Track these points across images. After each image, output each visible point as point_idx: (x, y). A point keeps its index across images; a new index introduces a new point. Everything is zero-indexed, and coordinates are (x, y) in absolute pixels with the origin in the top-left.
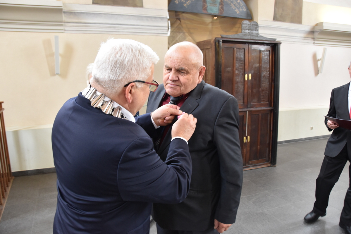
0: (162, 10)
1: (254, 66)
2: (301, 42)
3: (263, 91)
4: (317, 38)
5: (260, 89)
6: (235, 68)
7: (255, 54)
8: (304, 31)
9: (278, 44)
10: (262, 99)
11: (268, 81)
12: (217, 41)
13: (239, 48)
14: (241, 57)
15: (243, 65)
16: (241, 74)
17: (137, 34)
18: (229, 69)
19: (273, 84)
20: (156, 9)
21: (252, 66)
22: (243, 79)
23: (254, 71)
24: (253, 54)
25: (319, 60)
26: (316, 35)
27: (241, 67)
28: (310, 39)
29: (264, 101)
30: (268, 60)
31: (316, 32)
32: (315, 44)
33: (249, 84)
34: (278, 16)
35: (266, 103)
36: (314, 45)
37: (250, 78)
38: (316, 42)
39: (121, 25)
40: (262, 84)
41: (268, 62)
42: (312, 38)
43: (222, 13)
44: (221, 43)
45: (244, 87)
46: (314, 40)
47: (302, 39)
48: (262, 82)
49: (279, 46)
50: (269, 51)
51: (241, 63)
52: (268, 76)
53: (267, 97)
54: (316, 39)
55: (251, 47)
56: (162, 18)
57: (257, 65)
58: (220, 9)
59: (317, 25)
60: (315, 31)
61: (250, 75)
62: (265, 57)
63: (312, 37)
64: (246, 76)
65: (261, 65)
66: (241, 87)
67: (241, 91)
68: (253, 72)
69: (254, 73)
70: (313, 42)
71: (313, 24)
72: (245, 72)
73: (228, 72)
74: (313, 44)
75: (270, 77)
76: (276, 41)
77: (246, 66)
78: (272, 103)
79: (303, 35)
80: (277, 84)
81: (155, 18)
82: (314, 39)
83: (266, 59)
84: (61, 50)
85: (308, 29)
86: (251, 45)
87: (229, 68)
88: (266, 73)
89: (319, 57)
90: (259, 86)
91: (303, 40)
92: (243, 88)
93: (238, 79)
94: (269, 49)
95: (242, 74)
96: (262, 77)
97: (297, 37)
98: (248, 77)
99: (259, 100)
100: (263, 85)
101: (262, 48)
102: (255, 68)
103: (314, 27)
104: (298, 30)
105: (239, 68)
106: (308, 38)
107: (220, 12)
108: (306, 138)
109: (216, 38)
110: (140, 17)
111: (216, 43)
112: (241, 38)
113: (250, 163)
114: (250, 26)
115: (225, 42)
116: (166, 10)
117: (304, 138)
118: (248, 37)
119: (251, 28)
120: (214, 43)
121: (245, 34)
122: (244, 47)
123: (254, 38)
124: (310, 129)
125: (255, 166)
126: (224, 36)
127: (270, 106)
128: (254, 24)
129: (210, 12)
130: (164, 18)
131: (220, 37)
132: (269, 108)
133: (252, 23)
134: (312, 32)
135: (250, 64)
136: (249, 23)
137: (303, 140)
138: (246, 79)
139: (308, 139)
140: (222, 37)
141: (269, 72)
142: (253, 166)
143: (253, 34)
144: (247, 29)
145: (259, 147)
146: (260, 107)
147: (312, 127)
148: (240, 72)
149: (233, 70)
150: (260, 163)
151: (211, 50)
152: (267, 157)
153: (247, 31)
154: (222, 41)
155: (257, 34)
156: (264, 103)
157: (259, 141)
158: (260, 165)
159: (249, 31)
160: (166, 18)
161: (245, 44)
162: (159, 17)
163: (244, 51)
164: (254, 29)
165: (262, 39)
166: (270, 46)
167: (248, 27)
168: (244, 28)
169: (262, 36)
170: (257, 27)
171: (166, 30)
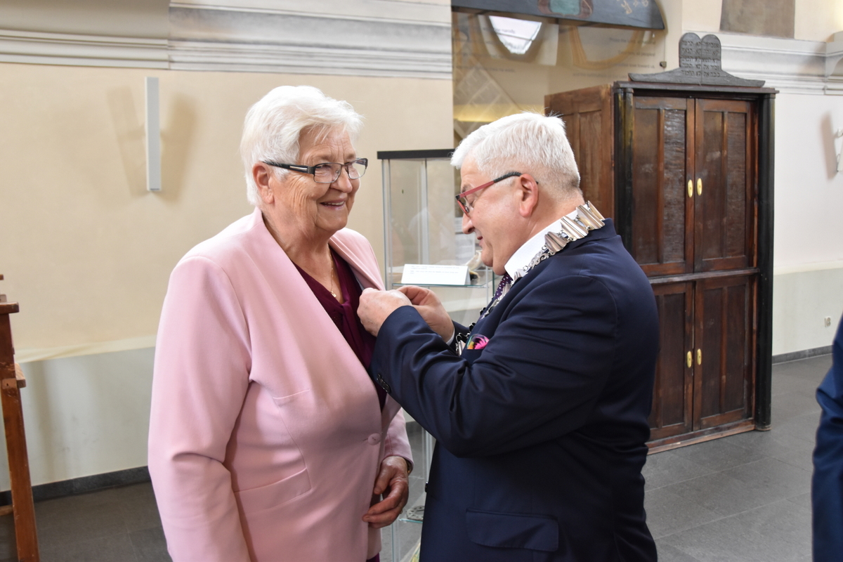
0: (436, 5)
3: (730, 224)
4: (833, 75)
5: (725, 220)
6: (661, 168)
7: (714, 126)
8: (801, 56)
10: (729, 246)
11: (743, 197)
12: (620, 90)
13: (669, 110)
14: (676, 134)
15: (682, 155)
16: (676, 179)
18: (648, 168)
19: (756, 203)
20: (420, 3)
21: (705, 158)
22: (682, 194)
23: (709, 172)
25: (836, 136)
26: (831, 67)
27: (678, 162)
28: (817, 78)
29: (733, 251)
30: (744, 140)
31: (831, 57)
32: (828, 92)
33: (697, 206)
34: (732, 19)
35: (740, 256)
36: (825, 95)
37: (700, 191)
38: (830, 86)
39: (327, 47)
40: (728, 206)
41: (743, 145)
42: (819, 76)
43: (588, 13)
44: (631, 96)
45: (685, 216)
46: (824, 82)
47: (795, 80)
48: (729, 200)
49: (771, 100)
50: (746, 115)
51: (677, 151)
52: (743, 182)
53: (742, 240)
54: (830, 78)
55: (701, 107)
56: (437, 29)
57: (717, 154)
58: (584, 3)
59: (832, 38)
60: (827, 56)
61: (700, 182)
62: (734, 132)
63: (820, 71)
64: (690, 184)
65: (725, 153)
66: (679, 215)
67: (679, 226)
68: (705, 173)
69: (709, 176)
70: (822, 85)
71: (823, 37)
72: (688, 175)
73: (647, 175)
74: (822, 93)
75: (749, 186)
76: (765, 86)
77: (690, 159)
78: (755, 257)
79: (795, 68)
81: (419, 27)
82: (822, 77)
83: (736, 137)
85: (808, 50)
86: (699, 100)
87: (647, 166)
88: (735, 176)
89: (838, 125)
90: (722, 212)
91: (797, 82)
92: (682, 219)
93: (670, 194)
95: (680, 181)
96: (729, 187)
97: (781, 74)
98: (696, 187)
99: (721, 250)
100: (731, 208)
102: (712, 161)
103: (824, 45)
104: (784, 55)
105: (671, 164)
106: (808, 75)
107: (582, 9)
108: (814, 350)
109: (616, 84)
110: (378, 27)
111: (616, 96)
112: (679, 81)
113: (704, 423)
114: (700, 47)
115: (639, 93)
116: (446, 6)
117: (810, 351)
118: (695, 79)
119: (704, 54)
120: (613, 97)
121: (687, 70)
122: (684, 107)
123: (709, 80)
124: (823, 323)
125: (718, 430)
126: (637, 78)
127: (750, 264)
128: (710, 41)
129: (557, 10)
130: (441, 28)
131: (627, 79)
132: (747, 272)
133: (705, 40)
134: (819, 59)
135: (700, 153)
136: (698, 41)
137: (807, 354)
138: (691, 193)
139: (819, 351)
140: (632, 81)
141: (745, 172)
142: (712, 432)
143: (706, 71)
144: (692, 58)
145: (724, 377)
146: (725, 270)
147: (829, 319)
148: (676, 175)
149: (657, 170)
150: (728, 422)
151: (601, 115)
152: (746, 405)
153: (693, 62)
154: (633, 91)
155: (719, 68)
156: (734, 257)
157: (724, 362)
158: (729, 428)
159: (697, 63)
160: (447, 28)
161: (687, 97)
162: (430, 27)
163: (683, 116)
164: (710, 55)
165: (728, 82)
166: (746, 101)
167: (694, 50)
168: (687, 54)
169: (729, 76)
170: (717, 51)
171: (449, 62)
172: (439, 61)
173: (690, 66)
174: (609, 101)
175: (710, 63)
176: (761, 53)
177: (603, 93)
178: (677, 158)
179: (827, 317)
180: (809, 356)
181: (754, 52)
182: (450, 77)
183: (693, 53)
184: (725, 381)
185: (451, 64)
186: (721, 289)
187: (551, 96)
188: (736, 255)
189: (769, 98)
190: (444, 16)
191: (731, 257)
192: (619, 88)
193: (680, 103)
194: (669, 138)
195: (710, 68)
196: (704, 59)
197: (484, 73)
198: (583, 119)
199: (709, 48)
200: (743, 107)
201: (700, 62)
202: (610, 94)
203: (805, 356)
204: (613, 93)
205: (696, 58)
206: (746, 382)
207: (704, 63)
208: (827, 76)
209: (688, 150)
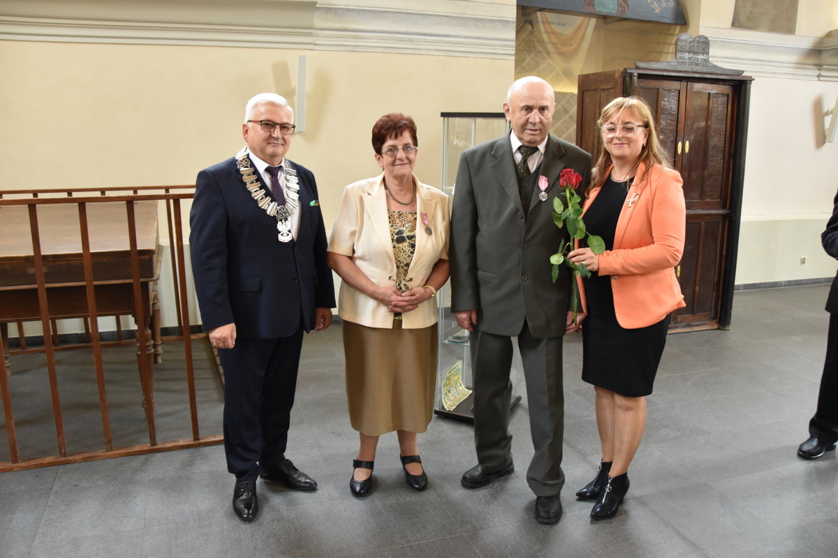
0: (505, 5)
1: (695, 126)
2: (791, 74)
3: (710, 176)
5: (706, 173)
7: (699, 102)
8: (799, 49)
9: (746, 81)
10: (708, 192)
11: (722, 156)
12: (628, 75)
13: (667, 90)
14: (671, 107)
15: (675, 123)
16: (669, 140)
17: (456, 54)
19: (731, 162)
20: (493, 3)
21: (692, 126)
23: (696, 136)
24: (694, 102)
25: (827, 114)
26: (826, 58)
27: (671, 128)
29: (711, 196)
30: (725, 114)
31: (826, 50)
32: (821, 78)
33: (684, 161)
35: (716, 200)
36: (819, 80)
37: (687, 150)
38: (823, 73)
39: (424, 35)
40: (709, 162)
41: (725, 118)
42: (815, 65)
43: (625, 11)
46: (820, 70)
47: (793, 68)
48: (710, 158)
49: (748, 85)
50: (728, 95)
51: (671, 120)
52: (723, 146)
53: (719, 189)
54: (824, 67)
55: (692, 88)
56: (504, 23)
57: (703, 124)
58: (621, 4)
59: (829, 35)
61: (687, 144)
62: (718, 107)
63: (816, 62)
64: (680, 144)
65: (709, 123)
68: (693, 137)
69: (695, 140)
70: (817, 73)
71: (820, 34)
72: (678, 138)
74: (817, 78)
75: (727, 149)
76: (743, 75)
77: (680, 126)
78: (728, 202)
80: (740, 164)
81: (491, 21)
82: (819, 66)
83: (719, 112)
84: (308, 86)
85: (807, 44)
86: (691, 83)
88: (717, 141)
89: (829, 105)
90: (704, 166)
91: (794, 70)
94: (726, 92)
95: (672, 142)
96: (710, 149)
97: (782, 63)
98: (684, 147)
99: (702, 196)
100: (711, 164)
101: (713, 89)
102: (698, 129)
103: (821, 41)
104: (785, 47)
105: (666, 129)
106: (806, 64)
107: (620, 8)
108: (789, 282)
109: (625, 69)
110: (461, 20)
111: (625, 78)
112: (674, 69)
113: (679, 319)
114: (692, 44)
116: (513, 5)
117: (785, 282)
118: (688, 68)
119: (695, 49)
120: (622, 79)
121: (682, 61)
122: (678, 88)
123: (700, 69)
124: (799, 261)
125: (689, 325)
126: (641, 66)
127: (724, 207)
128: (701, 40)
129: (600, 9)
130: (508, 22)
131: (634, 66)
132: (721, 212)
133: (697, 39)
134: (816, 52)
135: (689, 122)
136: (691, 40)
137: (783, 284)
138: (679, 151)
139: (794, 283)
140: (637, 68)
141: (725, 138)
142: (684, 327)
143: (697, 62)
144: (686, 52)
145: (697, 288)
146: (703, 209)
147: (804, 259)
148: (669, 137)
150: (698, 321)
151: (614, 92)
152: (713, 310)
153: (686, 55)
154: (637, 75)
155: (707, 60)
156: (712, 200)
157: (698, 277)
158: (698, 325)
159: (690, 56)
160: (513, 22)
161: (681, 81)
162: (499, 21)
163: (677, 94)
164: (701, 50)
165: (714, 70)
166: (729, 85)
167: (688, 47)
168: (682, 49)
169: (715, 66)
170: (706, 47)
171: (513, 47)
172: (505, 46)
173: (683, 57)
174: (619, 81)
175: (700, 56)
177: (616, 75)
178: (672, 125)
179: (803, 257)
180: (785, 286)
181: (759, 45)
182: (513, 58)
183: (687, 48)
184: (697, 291)
185: (514, 49)
186: (700, 223)
187: (583, 75)
188: (714, 199)
189: (746, 84)
190: (511, 13)
191: (709, 200)
192: (627, 73)
193: (676, 85)
194: (665, 110)
195: (700, 60)
196: (695, 53)
198: (603, 94)
199: (700, 45)
200: (725, 89)
201: (691, 55)
202: (621, 77)
203: (781, 286)
204: (623, 76)
205: (689, 52)
206: (714, 294)
207: (695, 56)
208: (822, 65)
209: (679, 120)
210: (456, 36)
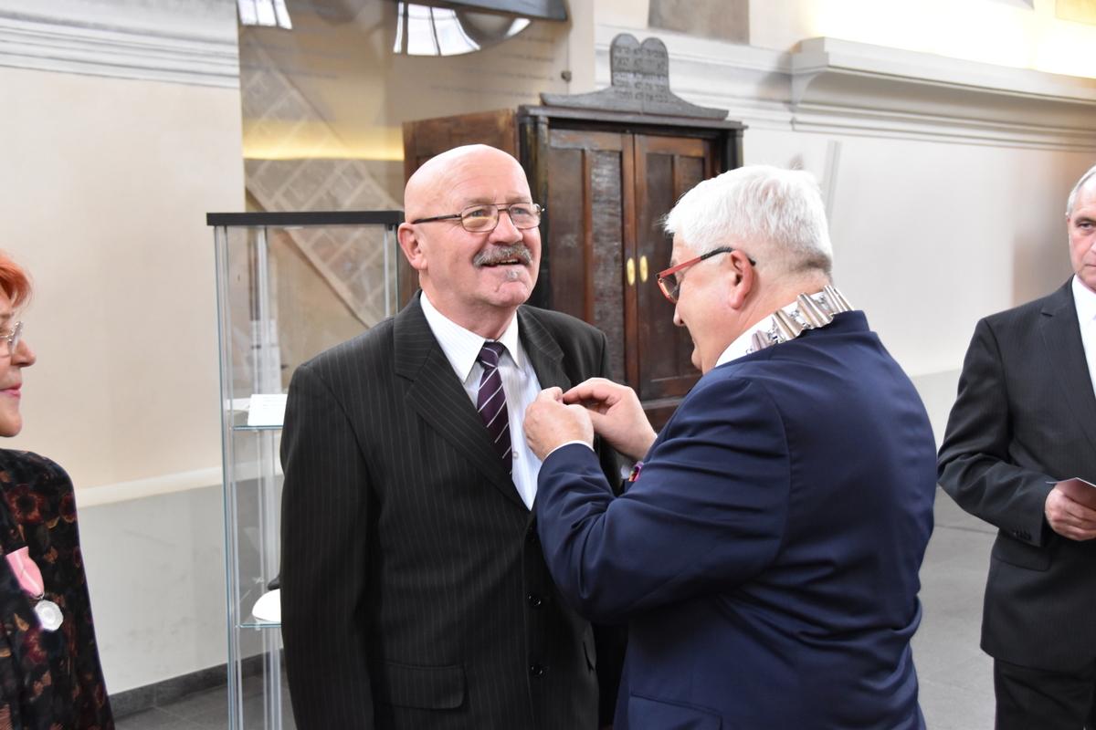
4: (802, 102)
6: (589, 240)
8: (758, 71)
9: (734, 130)
12: (528, 119)
13: (596, 151)
14: (609, 188)
15: (618, 221)
16: (610, 257)
18: (570, 240)
22: (619, 280)
23: (656, 246)
26: (800, 89)
27: (612, 230)
28: (781, 105)
31: (800, 76)
32: (797, 127)
34: (664, 10)
36: (794, 130)
37: (644, 275)
38: (800, 117)
42: (785, 102)
44: (544, 127)
45: (624, 315)
46: (792, 111)
49: (738, 139)
50: (704, 160)
51: (611, 214)
54: (800, 106)
59: (799, 47)
60: (794, 73)
61: (644, 262)
63: (786, 96)
64: (631, 264)
66: (615, 313)
68: (651, 248)
69: (656, 253)
70: (788, 116)
71: (786, 44)
72: (627, 252)
73: (568, 250)
74: (790, 127)
76: (727, 119)
77: (629, 226)
79: (751, 90)
82: (789, 103)
85: (768, 64)
87: (569, 237)
91: (754, 110)
92: (620, 318)
93: (603, 280)
94: (701, 154)
95: (616, 260)
97: (735, 97)
98: (638, 269)
99: (677, 367)
103: (788, 57)
104: (739, 68)
105: (603, 234)
106: (771, 101)
109: (522, 108)
111: (522, 127)
112: (611, 108)
114: (639, 56)
115: (556, 123)
118: (634, 105)
119: (646, 67)
120: (517, 129)
121: (623, 90)
122: (618, 147)
123: (654, 107)
126: (552, 101)
128: (652, 48)
131: (537, 102)
133: (646, 46)
134: (782, 77)
135: (643, 217)
136: (637, 47)
138: (632, 279)
140: (545, 104)
143: (649, 93)
144: (628, 71)
148: (609, 251)
149: (583, 242)
153: (630, 78)
154: (547, 120)
155: (665, 90)
159: (635, 80)
161: (623, 132)
163: (618, 160)
164: (654, 68)
165: (679, 110)
166: (704, 139)
167: (631, 61)
168: (621, 66)
169: (680, 102)
170: (663, 63)
171: (233, 58)
172: (217, 55)
173: (626, 84)
174: (512, 135)
175: (654, 81)
176: (706, 65)
177: (502, 121)
178: (611, 224)
181: (696, 63)
182: (237, 83)
183: (630, 65)
185: (237, 62)
187: (414, 123)
189: (734, 137)
192: (526, 115)
193: (611, 141)
194: (599, 193)
195: (655, 88)
196: (645, 74)
197: (281, 78)
199: (652, 57)
200: (698, 148)
201: (640, 76)
202: (512, 124)
204: (517, 124)
205: (635, 73)
207: (646, 81)
208: (796, 103)
209: (626, 213)
210: (97, 27)
